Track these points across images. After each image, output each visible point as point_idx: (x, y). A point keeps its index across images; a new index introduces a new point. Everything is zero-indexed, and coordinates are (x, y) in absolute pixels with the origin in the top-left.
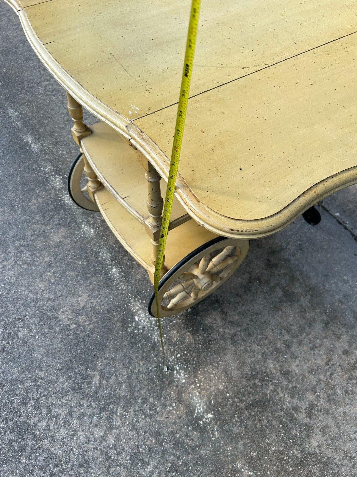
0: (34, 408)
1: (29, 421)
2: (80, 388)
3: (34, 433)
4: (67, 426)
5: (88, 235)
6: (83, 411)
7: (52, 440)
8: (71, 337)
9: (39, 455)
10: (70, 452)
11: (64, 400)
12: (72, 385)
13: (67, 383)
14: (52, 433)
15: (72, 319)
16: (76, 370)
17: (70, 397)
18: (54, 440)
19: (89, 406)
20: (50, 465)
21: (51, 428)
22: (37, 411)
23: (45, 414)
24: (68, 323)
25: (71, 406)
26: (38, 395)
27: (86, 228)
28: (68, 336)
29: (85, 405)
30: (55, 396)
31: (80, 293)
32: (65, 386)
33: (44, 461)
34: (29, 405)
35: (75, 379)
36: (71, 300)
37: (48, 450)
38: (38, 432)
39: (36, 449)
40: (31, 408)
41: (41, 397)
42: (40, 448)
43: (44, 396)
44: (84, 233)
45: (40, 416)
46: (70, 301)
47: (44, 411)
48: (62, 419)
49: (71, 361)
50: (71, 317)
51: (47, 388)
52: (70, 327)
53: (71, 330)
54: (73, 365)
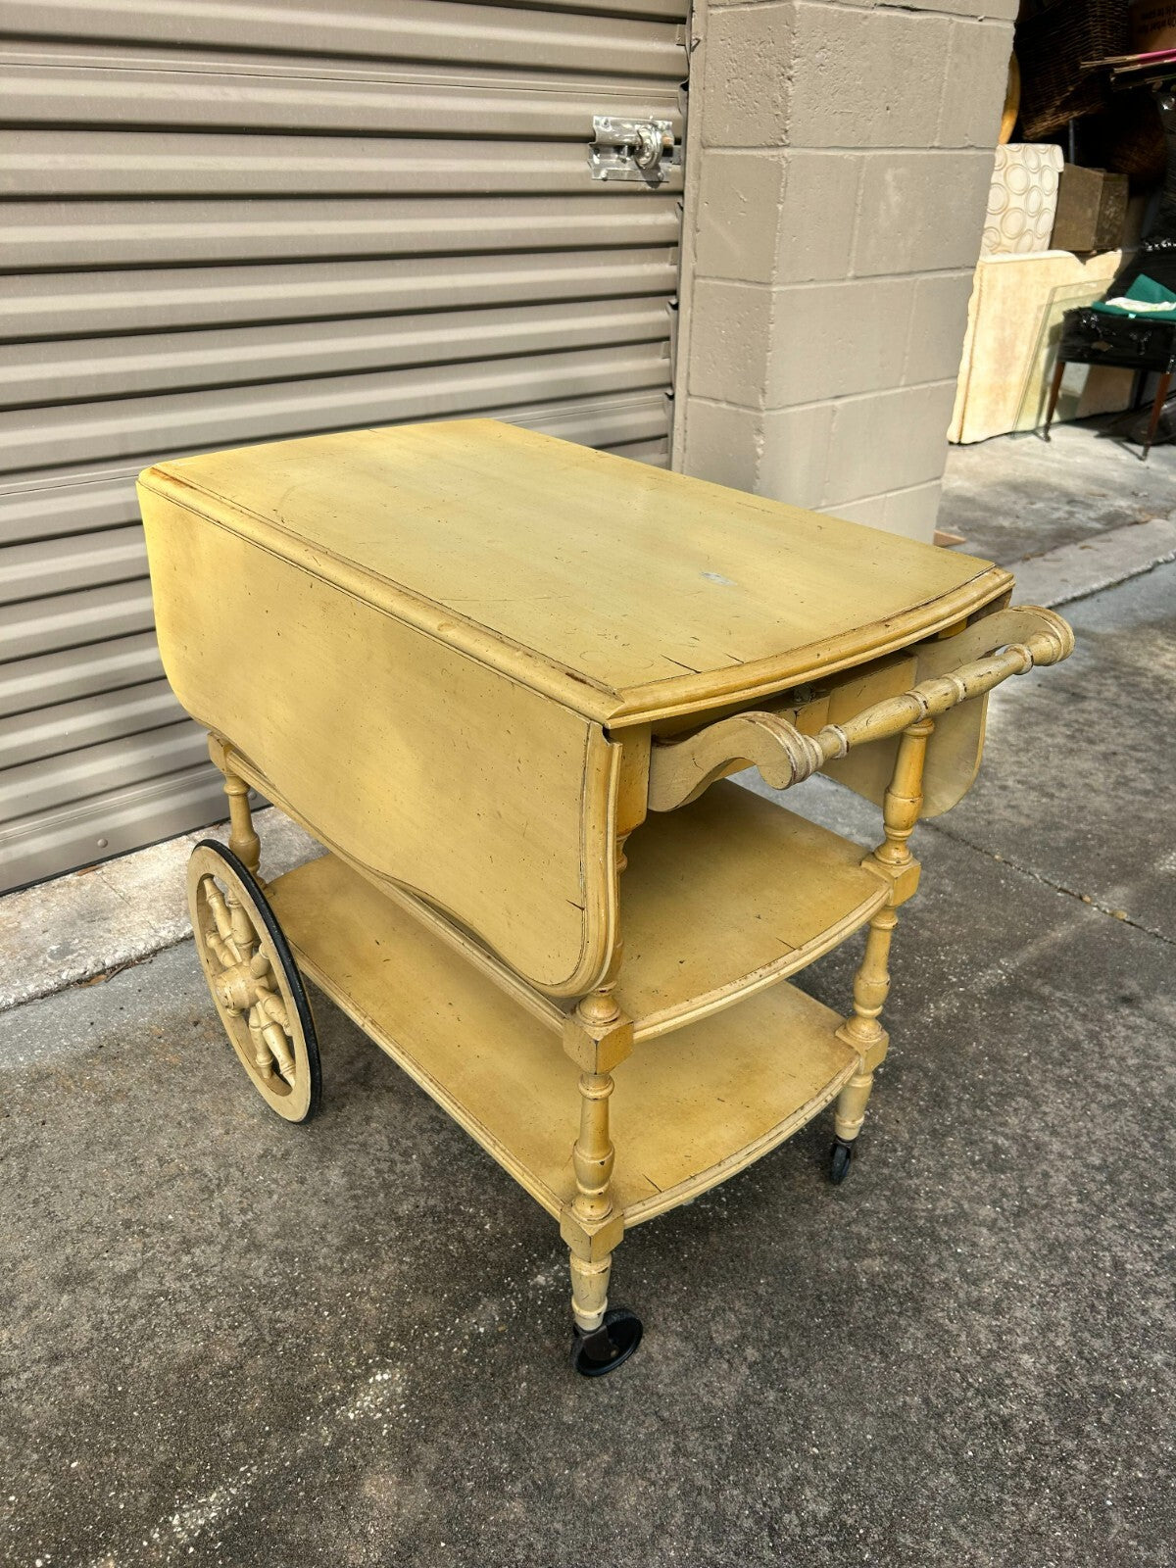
4: (1004, 1305)
7: (1052, 1331)
8: (785, 1352)
11: (954, 1327)
12: (909, 1317)
14: (1035, 1333)
15: (728, 1361)
17: (940, 1314)
18: (1050, 1326)
20: (1100, 1322)
21: (1027, 1340)
23: (1004, 1362)
24: (744, 1370)
25: (959, 1306)
26: (969, 1394)
27: (366, 1402)
28: (786, 1360)
30: (955, 1351)
32: (920, 1335)
36: (667, 1381)
37: (1073, 1335)
39: (1087, 1360)
42: (1081, 1355)
44: (392, 1402)
46: (673, 1383)
47: (1000, 1367)
48: (997, 1319)
49: (851, 1334)
52: (755, 1362)
53: (764, 1356)
54: (859, 1328)
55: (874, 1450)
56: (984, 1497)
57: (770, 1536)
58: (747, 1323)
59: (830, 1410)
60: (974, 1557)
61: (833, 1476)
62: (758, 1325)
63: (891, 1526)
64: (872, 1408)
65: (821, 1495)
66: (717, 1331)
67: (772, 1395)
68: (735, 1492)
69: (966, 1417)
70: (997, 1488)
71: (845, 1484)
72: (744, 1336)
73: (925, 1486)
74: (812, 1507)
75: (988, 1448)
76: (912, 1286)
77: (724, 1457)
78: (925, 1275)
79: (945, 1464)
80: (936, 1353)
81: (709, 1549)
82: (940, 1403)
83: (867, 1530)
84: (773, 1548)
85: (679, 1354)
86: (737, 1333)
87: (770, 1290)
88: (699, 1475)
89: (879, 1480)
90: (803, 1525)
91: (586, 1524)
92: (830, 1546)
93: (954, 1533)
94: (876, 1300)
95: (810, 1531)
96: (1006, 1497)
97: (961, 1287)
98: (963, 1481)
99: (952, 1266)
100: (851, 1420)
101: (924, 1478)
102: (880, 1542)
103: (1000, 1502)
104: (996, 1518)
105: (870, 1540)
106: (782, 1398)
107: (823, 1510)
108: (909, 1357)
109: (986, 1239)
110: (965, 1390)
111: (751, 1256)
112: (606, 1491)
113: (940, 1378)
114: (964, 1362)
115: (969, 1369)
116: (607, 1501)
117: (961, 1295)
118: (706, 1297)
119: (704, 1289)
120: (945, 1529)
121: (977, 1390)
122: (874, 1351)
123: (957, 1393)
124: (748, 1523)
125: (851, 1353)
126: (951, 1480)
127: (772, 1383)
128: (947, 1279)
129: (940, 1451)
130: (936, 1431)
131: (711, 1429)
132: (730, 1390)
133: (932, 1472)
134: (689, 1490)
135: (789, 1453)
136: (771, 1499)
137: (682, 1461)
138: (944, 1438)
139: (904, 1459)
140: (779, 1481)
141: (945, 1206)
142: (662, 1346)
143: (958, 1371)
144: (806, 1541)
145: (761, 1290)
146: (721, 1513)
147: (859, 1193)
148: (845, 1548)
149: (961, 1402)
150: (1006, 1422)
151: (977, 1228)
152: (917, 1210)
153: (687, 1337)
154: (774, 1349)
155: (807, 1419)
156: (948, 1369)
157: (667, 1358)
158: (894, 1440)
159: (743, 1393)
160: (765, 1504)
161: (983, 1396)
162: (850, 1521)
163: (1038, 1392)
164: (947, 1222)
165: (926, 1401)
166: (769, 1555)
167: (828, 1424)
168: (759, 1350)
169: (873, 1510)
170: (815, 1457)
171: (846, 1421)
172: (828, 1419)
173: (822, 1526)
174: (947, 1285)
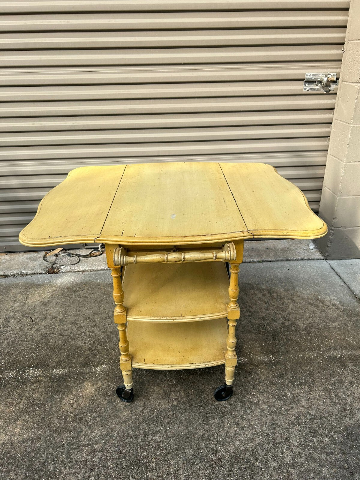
0: (223, 446)
1: (231, 452)
2: (223, 413)
3: (241, 451)
4: (245, 429)
5: (105, 370)
6: (239, 416)
7: (251, 441)
8: (182, 407)
9: (258, 452)
10: (263, 432)
11: (226, 425)
12: (218, 417)
13: (216, 420)
14: (246, 439)
15: (169, 401)
16: (209, 411)
17: (226, 421)
18: (252, 440)
19: (238, 411)
20: (267, 447)
21: (242, 439)
22: (226, 444)
23: (231, 440)
24: (170, 405)
25: (233, 422)
26: (215, 440)
27: (98, 369)
28: (181, 408)
29: (237, 414)
30: (221, 430)
31: (151, 390)
32: (217, 422)
33: (263, 450)
34: (219, 449)
35: (215, 414)
37: (256, 445)
38: (241, 449)
39: (253, 453)
40: (222, 448)
41: (217, 439)
42: (253, 450)
43: (217, 437)
44: (102, 371)
45: (230, 444)
46: (154, 399)
47: (228, 440)
48: (240, 430)
49: (201, 412)
50: (167, 402)
51: (212, 433)
52: (174, 405)
53: (177, 405)
54: (204, 412)
55: (181, 436)
56: (194, 461)
57: (143, 437)
58: (180, 396)
59: (180, 423)
60: (179, 470)
61: (167, 435)
62: (182, 398)
63: (169, 452)
64: (189, 428)
65: (161, 437)
66: (172, 395)
67: (171, 413)
68: (145, 425)
69: (209, 444)
70: (200, 462)
71: (168, 438)
72: (177, 399)
73: (184, 450)
74: (157, 438)
75: (207, 453)
76: (226, 411)
77: (149, 418)
78: (232, 411)
79: (193, 449)
80: (216, 428)
81: (130, 431)
82: (205, 437)
83: (163, 449)
84: (142, 439)
85: (160, 394)
86: (176, 397)
87: (192, 393)
88: (142, 418)
89: (176, 442)
90: (152, 440)
91: (113, 412)
92: (153, 447)
93: (181, 462)
94: (214, 409)
95: (152, 442)
96: (200, 464)
97: (238, 418)
98: (194, 455)
99: (241, 413)
100: (182, 427)
101: (186, 449)
102: (163, 453)
103: (197, 464)
104: (193, 467)
105: (162, 451)
106: (172, 415)
107: (159, 440)
108: (209, 424)
109: (258, 412)
110: (215, 439)
111: (195, 384)
112: (122, 409)
113: (211, 433)
114: (221, 433)
115: (220, 436)
116: (121, 411)
117: (236, 420)
118: (178, 387)
119: (178, 385)
120: (179, 461)
121: (218, 441)
122: (202, 419)
123: (212, 438)
124: (142, 432)
125: (197, 416)
126: (191, 453)
127: (173, 411)
128: (237, 415)
129: (195, 446)
130: (198, 442)
131: (152, 411)
132: (163, 407)
133: (188, 449)
134: (137, 419)
135: (163, 425)
136: (151, 431)
137: (141, 413)
138: (199, 444)
139: (185, 442)
140: (155, 429)
141: (255, 400)
142: (159, 391)
143: (217, 434)
144: (149, 443)
145: (190, 392)
146: (138, 427)
147: (236, 385)
148: (155, 449)
149: (211, 440)
150: (217, 451)
151: (257, 409)
152: (246, 397)
153: (165, 392)
154: (181, 405)
155: (173, 422)
156: (215, 432)
157: (157, 393)
158: (187, 437)
159: (165, 409)
160: (148, 431)
161: (218, 443)
162: (161, 445)
163: (232, 450)
164: (251, 403)
165: (203, 435)
166: (140, 440)
167: (177, 426)
168: (177, 403)
169: (168, 447)
170: (167, 430)
171: (181, 427)
172: (177, 425)
173: (155, 442)
174: (235, 416)
